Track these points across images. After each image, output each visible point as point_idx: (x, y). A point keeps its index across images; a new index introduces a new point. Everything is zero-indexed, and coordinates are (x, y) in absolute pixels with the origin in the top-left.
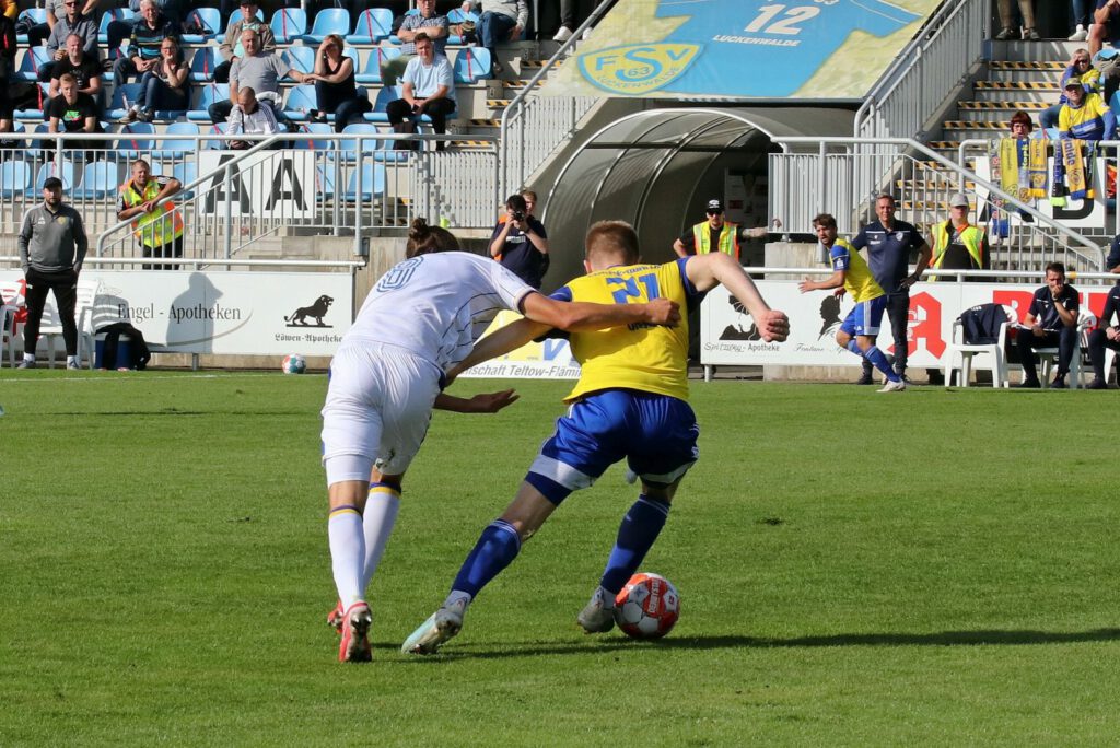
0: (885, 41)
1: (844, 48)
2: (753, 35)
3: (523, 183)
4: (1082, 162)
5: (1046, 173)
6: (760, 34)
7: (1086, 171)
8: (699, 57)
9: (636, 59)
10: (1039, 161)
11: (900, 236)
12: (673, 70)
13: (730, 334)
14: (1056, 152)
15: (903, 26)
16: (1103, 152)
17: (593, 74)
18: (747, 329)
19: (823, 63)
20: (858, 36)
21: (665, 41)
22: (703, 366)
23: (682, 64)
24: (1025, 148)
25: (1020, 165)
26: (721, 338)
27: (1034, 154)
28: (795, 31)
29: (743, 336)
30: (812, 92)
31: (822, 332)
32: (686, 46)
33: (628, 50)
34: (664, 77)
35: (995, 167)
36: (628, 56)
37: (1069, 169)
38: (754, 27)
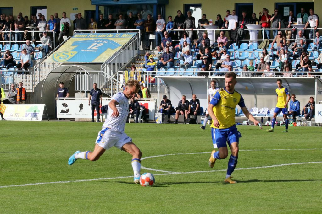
0: (113, 51)
1: (105, 52)
2: (89, 49)
3: (40, 80)
4: (140, 76)
5: (134, 78)
6: (90, 49)
7: (141, 77)
8: (76, 54)
9: (65, 55)
10: (132, 75)
11: (98, 92)
12: (70, 57)
13: (62, 111)
14: (136, 73)
15: (118, 47)
16: (145, 73)
17: (55, 58)
18: (65, 110)
19: (99, 55)
20: (109, 49)
21: (71, 51)
22: (58, 118)
23: (73, 56)
24: (130, 73)
25: (129, 76)
26: (61, 112)
27: (131, 74)
28: (97, 49)
29: (65, 112)
30: (96, 61)
31: (80, 111)
32: (75, 52)
33: (63, 53)
34: (69, 58)
35: (124, 77)
36: (63, 54)
37: (138, 77)
38: (89, 48)
